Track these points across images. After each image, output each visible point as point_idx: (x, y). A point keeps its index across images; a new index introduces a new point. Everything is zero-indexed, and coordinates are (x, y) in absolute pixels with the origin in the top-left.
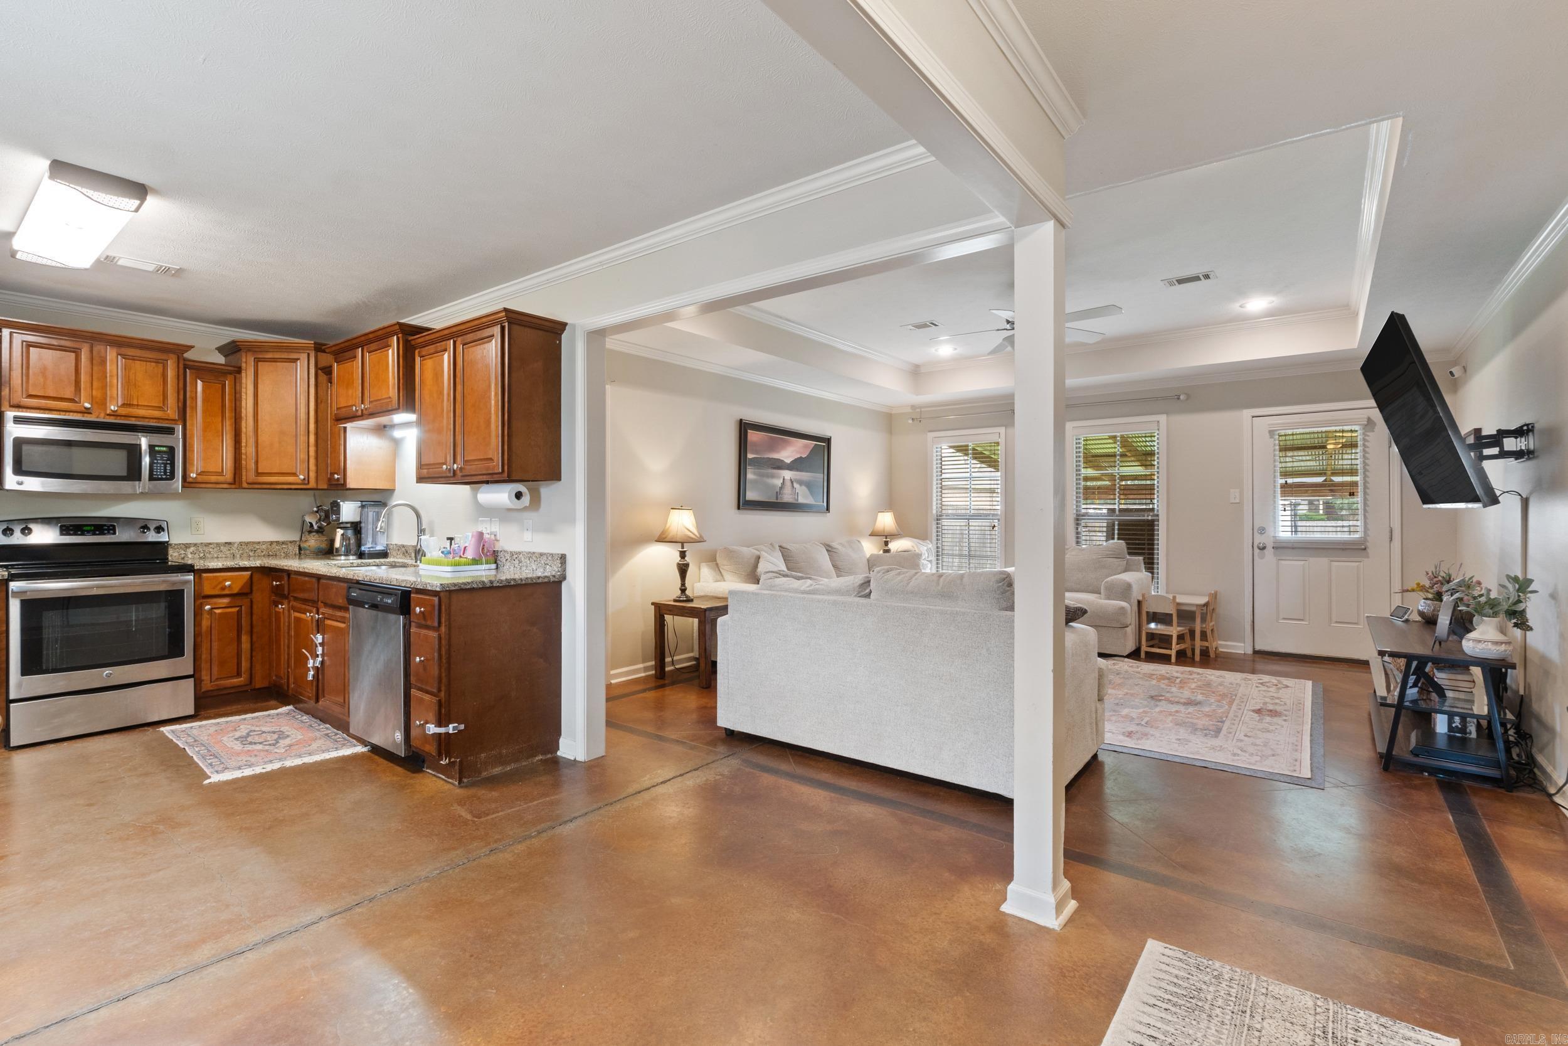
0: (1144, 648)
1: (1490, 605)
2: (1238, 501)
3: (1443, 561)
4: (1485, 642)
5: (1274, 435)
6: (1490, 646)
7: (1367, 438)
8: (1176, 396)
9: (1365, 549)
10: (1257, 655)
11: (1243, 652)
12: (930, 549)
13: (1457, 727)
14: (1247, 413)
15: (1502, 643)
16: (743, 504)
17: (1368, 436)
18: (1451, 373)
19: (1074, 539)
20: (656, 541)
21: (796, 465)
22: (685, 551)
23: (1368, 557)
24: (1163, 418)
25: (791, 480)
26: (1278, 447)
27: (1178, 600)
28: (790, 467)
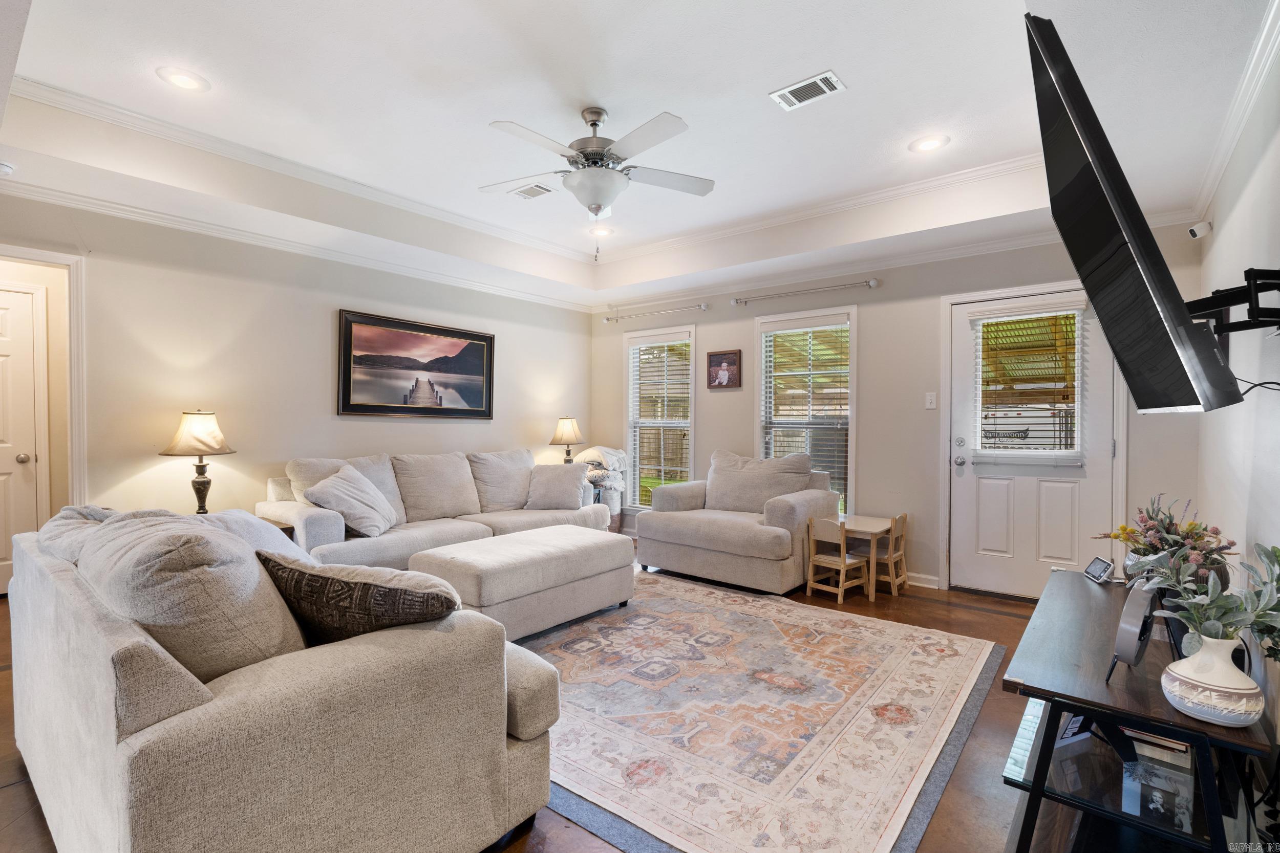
0: (812, 584)
1: (1219, 607)
2: (935, 407)
3: (1163, 494)
4: (1205, 689)
5: (976, 325)
6: (1215, 700)
7: (1086, 326)
8: (866, 282)
9: (1081, 466)
10: (952, 592)
11: (937, 588)
12: (623, 458)
13: (1156, 809)
14: (945, 301)
15: (1240, 696)
16: (346, 407)
17: (1088, 324)
18: (1193, 233)
19: (762, 450)
20: (160, 454)
21: (437, 365)
22: (205, 466)
23: (1085, 477)
24: (853, 310)
25: (430, 382)
26: (981, 340)
27: (847, 527)
28: (427, 367)
